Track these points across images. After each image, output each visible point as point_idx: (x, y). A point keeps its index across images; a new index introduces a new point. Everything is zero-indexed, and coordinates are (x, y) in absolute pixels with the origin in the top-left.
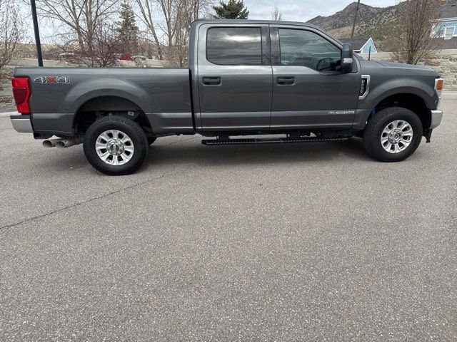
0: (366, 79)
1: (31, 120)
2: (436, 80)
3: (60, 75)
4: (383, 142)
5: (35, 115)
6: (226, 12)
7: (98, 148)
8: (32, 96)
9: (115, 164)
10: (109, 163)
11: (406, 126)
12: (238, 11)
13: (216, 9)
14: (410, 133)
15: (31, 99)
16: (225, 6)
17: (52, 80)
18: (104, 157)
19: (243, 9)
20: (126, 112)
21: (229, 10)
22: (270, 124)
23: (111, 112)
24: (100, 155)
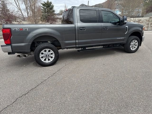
0: (127, 27)
1: (11, 47)
2: (143, 27)
3: (25, 28)
4: (130, 47)
5: (13, 45)
6: (46, 5)
7: (40, 56)
8: (12, 36)
9: (47, 62)
10: (45, 62)
11: (136, 42)
12: (50, 5)
13: (42, 4)
14: (137, 44)
15: (11, 38)
16: (45, 3)
17: (21, 29)
18: (43, 60)
19: (52, 5)
20: (47, 41)
21: (47, 5)
22: (100, 43)
23: (41, 42)
24: (41, 59)
